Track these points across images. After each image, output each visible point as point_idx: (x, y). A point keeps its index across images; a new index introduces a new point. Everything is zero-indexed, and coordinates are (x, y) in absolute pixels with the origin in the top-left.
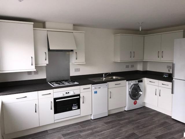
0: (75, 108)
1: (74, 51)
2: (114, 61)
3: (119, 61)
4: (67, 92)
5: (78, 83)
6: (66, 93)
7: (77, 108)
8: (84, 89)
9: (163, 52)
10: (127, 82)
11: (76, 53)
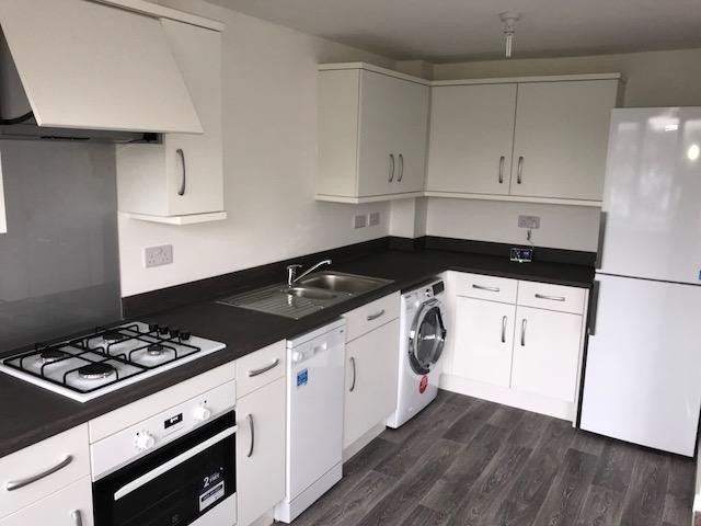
0: (212, 499)
1: (167, 139)
2: (317, 198)
3: (356, 201)
4: (171, 415)
5: (224, 346)
6: (168, 424)
7: (221, 493)
8: (254, 374)
9: (521, 158)
10: (403, 297)
11: (180, 152)
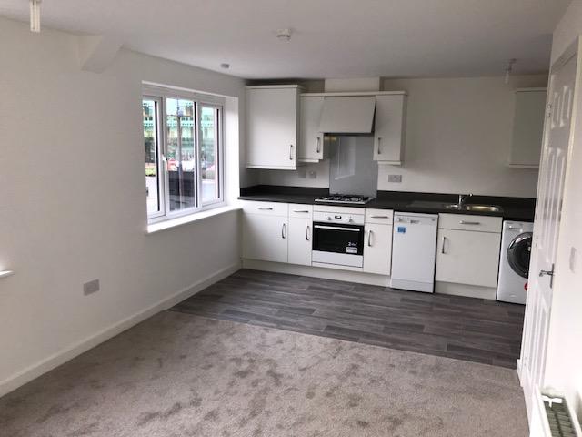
0: (352, 251)
6: (336, 217)
7: (356, 252)
8: (375, 217)
10: (505, 222)
11: (379, 139)
